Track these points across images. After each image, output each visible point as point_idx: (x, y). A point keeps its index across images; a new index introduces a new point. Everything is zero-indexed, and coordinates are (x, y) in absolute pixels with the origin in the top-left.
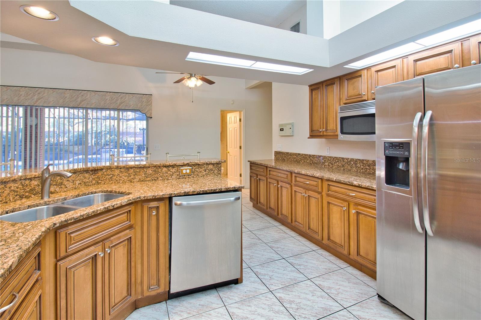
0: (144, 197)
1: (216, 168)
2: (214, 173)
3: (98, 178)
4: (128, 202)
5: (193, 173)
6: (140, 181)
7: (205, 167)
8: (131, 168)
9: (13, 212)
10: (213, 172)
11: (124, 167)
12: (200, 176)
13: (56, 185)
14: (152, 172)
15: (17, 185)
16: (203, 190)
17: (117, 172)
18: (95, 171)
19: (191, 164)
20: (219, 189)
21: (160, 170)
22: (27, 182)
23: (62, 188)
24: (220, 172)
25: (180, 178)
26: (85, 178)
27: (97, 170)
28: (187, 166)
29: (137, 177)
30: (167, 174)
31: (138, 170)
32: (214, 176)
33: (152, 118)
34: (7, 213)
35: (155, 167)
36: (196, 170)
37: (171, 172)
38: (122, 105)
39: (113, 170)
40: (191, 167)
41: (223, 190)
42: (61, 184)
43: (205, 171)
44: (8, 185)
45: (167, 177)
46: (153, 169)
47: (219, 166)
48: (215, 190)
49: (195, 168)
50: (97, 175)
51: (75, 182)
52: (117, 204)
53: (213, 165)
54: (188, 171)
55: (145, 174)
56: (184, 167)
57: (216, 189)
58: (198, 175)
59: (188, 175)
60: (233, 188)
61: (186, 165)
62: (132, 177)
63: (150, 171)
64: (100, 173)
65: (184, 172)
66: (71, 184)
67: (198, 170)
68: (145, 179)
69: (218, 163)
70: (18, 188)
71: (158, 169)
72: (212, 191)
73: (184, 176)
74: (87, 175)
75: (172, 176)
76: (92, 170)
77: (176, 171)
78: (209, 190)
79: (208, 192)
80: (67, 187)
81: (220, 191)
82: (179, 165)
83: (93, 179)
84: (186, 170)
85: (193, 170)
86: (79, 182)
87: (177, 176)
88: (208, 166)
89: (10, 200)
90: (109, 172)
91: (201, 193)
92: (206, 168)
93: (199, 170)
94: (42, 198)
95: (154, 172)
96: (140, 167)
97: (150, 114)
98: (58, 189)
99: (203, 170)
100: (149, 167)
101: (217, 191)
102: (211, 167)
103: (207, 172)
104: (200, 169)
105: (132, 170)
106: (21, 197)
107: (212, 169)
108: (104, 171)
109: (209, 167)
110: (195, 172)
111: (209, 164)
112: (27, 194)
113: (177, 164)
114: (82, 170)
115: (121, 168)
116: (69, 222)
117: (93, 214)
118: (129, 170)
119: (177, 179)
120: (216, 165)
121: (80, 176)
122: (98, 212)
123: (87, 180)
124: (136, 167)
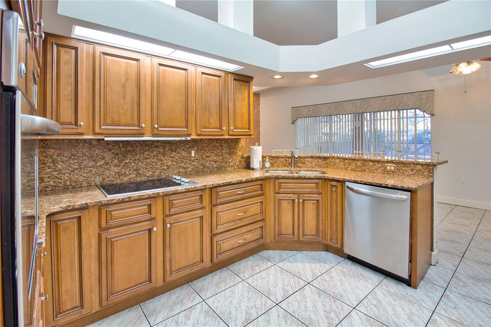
0: (327, 177)
1: (426, 170)
2: (423, 175)
3: (327, 163)
4: (315, 177)
5: (398, 170)
6: (353, 170)
7: (411, 167)
8: (346, 159)
9: (276, 171)
10: (422, 173)
11: (341, 158)
12: (406, 175)
13: (301, 163)
14: (361, 164)
15: (283, 160)
16: (370, 181)
17: (338, 161)
18: (325, 158)
19: (395, 162)
20: (385, 184)
21: (367, 163)
22: (287, 159)
23: (304, 165)
24: (431, 174)
25: (385, 173)
26: (319, 162)
27: (327, 158)
28: (391, 163)
29: (350, 167)
30: (373, 168)
31: (351, 162)
32: (423, 178)
33: (434, 116)
34: (274, 171)
35: (363, 160)
36: (401, 168)
37: (376, 166)
38: (400, 105)
39: (335, 159)
40: (396, 164)
41: (389, 186)
42: (304, 163)
43: (412, 171)
44: (279, 159)
45: (373, 171)
46: (362, 162)
47: (430, 168)
48: (381, 184)
49: (400, 166)
50: (327, 161)
51: (312, 163)
52: (307, 176)
53: (422, 166)
54: (392, 168)
55: (356, 165)
56: (389, 164)
57: (383, 184)
58: (403, 173)
59: (393, 172)
60: (401, 186)
61: (389, 162)
62: (347, 166)
63: (359, 163)
64: (328, 160)
65: (389, 168)
66: (310, 164)
67: (403, 168)
68: (356, 169)
69: (429, 165)
70: (283, 161)
71: (366, 162)
72: (378, 185)
73: (388, 172)
74: (320, 160)
75: (378, 171)
76: (323, 158)
77: (381, 166)
78: (375, 183)
79: (374, 184)
80: (307, 165)
81: (386, 186)
82: (383, 161)
83: (325, 164)
84: (391, 167)
85: (398, 168)
86: (315, 164)
87: (381, 171)
88: (416, 166)
89: (280, 166)
90: (333, 160)
91: (368, 183)
92: (413, 168)
93: (405, 169)
94: (291, 168)
95: (362, 165)
96: (352, 160)
97: (431, 111)
98: (302, 166)
99: (410, 170)
100: (359, 160)
101: (383, 185)
102: (419, 167)
103: (414, 172)
104: (406, 167)
105: (347, 161)
106: (285, 166)
107: (421, 170)
108: (330, 159)
109: (417, 168)
110: (400, 170)
111: (417, 164)
112: (287, 165)
113: (381, 160)
114: (316, 157)
115: (340, 159)
116: (279, 177)
117: (291, 177)
118: (345, 161)
119: (382, 173)
120: (425, 166)
121: (315, 160)
122: (295, 177)
123: (320, 164)
124: (349, 159)
